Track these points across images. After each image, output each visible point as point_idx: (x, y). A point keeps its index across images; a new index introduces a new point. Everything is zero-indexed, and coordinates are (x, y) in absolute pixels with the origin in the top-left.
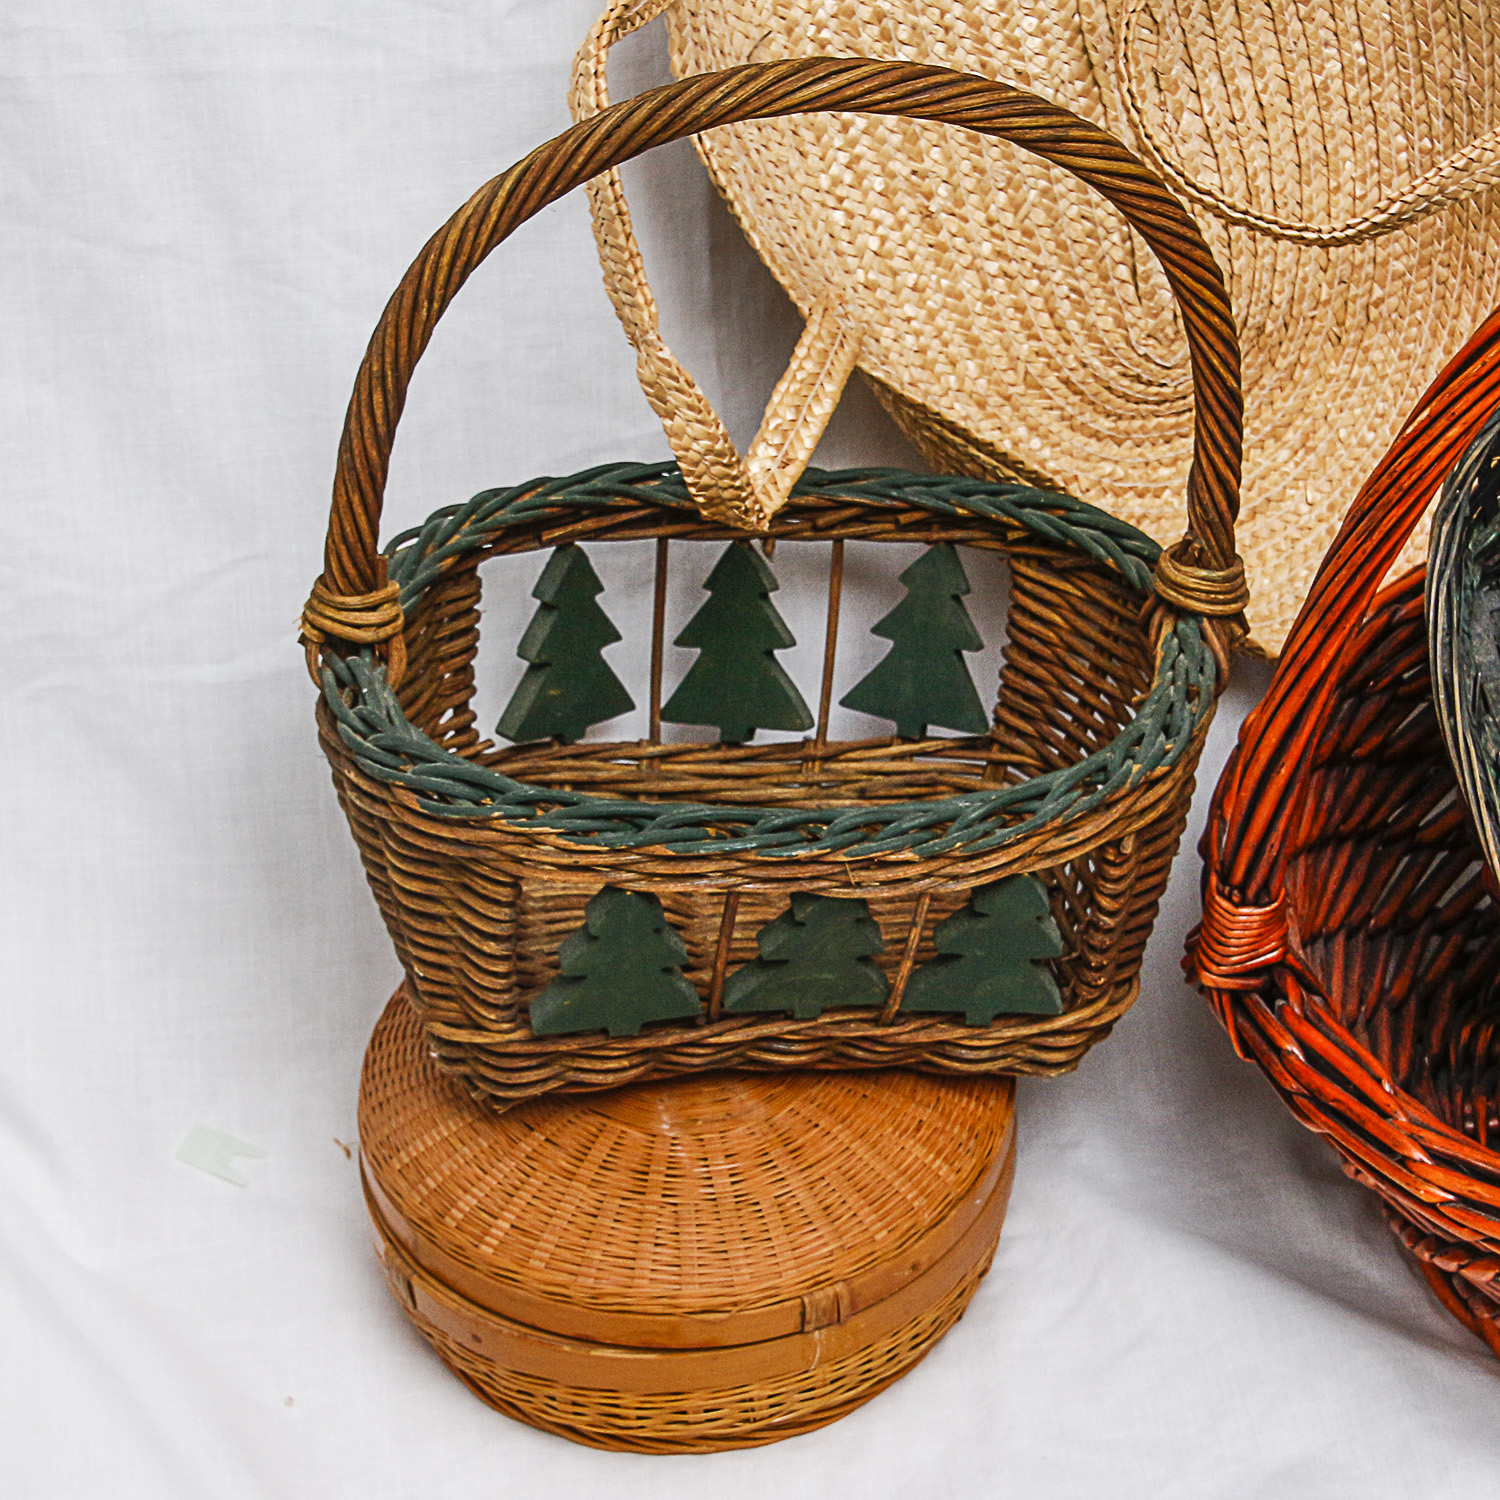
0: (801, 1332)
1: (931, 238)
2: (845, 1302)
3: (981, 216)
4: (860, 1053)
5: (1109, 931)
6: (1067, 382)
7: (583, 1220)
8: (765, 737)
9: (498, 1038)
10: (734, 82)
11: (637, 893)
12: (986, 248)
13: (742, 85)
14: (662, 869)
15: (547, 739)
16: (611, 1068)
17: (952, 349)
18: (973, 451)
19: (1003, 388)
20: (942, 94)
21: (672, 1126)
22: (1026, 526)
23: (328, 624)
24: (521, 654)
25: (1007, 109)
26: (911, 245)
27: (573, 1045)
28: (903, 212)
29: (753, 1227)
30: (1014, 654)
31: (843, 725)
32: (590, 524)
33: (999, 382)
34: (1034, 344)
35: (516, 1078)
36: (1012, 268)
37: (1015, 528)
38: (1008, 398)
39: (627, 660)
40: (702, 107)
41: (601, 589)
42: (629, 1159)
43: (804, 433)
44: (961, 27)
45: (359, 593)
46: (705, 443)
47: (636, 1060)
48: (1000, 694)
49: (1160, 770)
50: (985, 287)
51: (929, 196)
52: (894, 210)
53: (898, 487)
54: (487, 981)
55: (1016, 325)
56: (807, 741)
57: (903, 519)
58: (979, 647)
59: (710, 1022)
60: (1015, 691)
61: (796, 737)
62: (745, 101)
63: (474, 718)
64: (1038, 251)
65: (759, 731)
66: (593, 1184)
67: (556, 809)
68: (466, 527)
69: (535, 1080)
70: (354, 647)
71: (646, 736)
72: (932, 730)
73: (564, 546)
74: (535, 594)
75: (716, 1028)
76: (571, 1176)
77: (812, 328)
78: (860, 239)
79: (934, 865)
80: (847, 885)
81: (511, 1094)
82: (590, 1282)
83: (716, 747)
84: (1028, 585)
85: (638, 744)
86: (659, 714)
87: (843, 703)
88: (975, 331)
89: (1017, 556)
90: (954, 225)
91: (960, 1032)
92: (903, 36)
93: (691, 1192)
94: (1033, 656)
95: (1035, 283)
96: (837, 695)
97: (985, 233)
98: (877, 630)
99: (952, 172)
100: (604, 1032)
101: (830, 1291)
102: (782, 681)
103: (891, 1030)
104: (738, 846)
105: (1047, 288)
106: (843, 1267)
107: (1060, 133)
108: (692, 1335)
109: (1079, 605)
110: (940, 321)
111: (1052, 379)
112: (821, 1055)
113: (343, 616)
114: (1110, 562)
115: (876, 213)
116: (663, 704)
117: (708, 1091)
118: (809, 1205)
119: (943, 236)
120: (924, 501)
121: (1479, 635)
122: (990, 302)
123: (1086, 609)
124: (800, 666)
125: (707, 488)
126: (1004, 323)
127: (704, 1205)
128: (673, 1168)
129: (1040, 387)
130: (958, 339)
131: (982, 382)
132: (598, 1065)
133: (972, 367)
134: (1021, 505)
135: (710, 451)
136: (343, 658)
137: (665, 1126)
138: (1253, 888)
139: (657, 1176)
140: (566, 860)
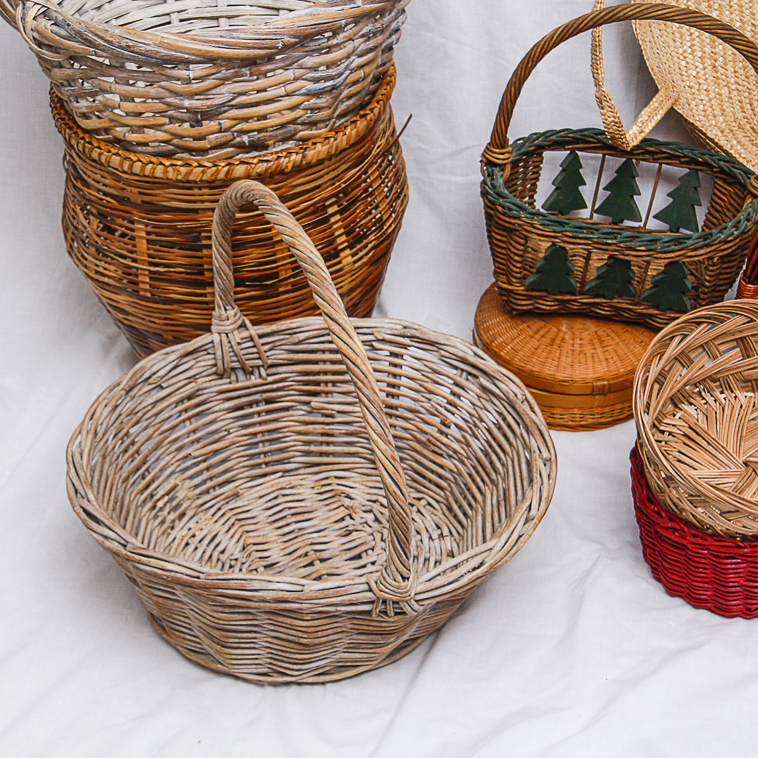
0: (592, 394)
1: (714, 75)
2: (606, 388)
3: (732, 70)
4: (626, 315)
5: (707, 287)
6: (752, 128)
7: (532, 350)
8: (627, 223)
9: (515, 288)
10: (633, 8)
11: (561, 247)
12: (733, 80)
13: (635, 9)
14: (568, 240)
15: (556, 212)
16: (548, 305)
17: (715, 112)
18: (708, 141)
19: (730, 127)
20: (696, 20)
21: (566, 328)
22: (720, 167)
23: (488, 156)
24: (553, 184)
25: (717, 27)
26: (707, 76)
27: (537, 294)
28: (706, 65)
29: (583, 360)
30: (711, 210)
31: (653, 224)
32: (581, 146)
33: (729, 125)
34: (744, 114)
35: (519, 302)
36: (740, 88)
37: (716, 167)
38: (732, 131)
39: (587, 192)
40: (621, 14)
41: (581, 167)
42: (552, 335)
43: (649, 124)
44: (736, 7)
45: (499, 148)
46: (612, 119)
47: (556, 303)
48: (704, 222)
49: (730, 238)
50: (730, 93)
51: (716, 61)
52: (703, 63)
53: (681, 149)
54: (515, 269)
55: (738, 107)
56: (640, 227)
57: (682, 160)
58: (700, 205)
59: (580, 295)
60: (709, 221)
61: (636, 224)
62: (635, 14)
63: (535, 201)
64: (749, 84)
65: (625, 221)
66: (538, 340)
67: (541, 217)
68: (540, 139)
69: (525, 304)
70: (496, 165)
71: (589, 217)
72: (681, 230)
73: (573, 151)
74: (561, 166)
75: (581, 297)
76: (532, 337)
77: (660, 93)
78: (690, 72)
79: (651, 253)
80: (623, 255)
81: (518, 308)
82: (531, 367)
83: (610, 224)
84: (718, 187)
85: (586, 219)
86: (594, 211)
87: (654, 217)
88: (724, 107)
89: (717, 177)
90: (723, 71)
91: (657, 312)
92: (715, 7)
93: (567, 347)
94: (717, 211)
95: (747, 94)
96: (652, 213)
97: (733, 75)
98: (668, 195)
99: (724, 54)
100: (547, 291)
101: (602, 383)
102: (634, 206)
103: (635, 307)
104: (591, 236)
105: (751, 96)
106: (609, 375)
107: (732, 37)
108: (558, 389)
109: (732, 195)
110: (713, 102)
111: (748, 127)
112: (613, 313)
113: (493, 155)
114: (742, 181)
115: (697, 64)
116: (596, 208)
117: (580, 321)
118: (602, 357)
119: (719, 74)
120: (690, 155)
122: (731, 98)
123: (734, 196)
124: (642, 202)
125: (611, 133)
126: (735, 106)
127: (570, 352)
128: (563, 340)
129: (743, 129)
130: (718, 109)
131: (724, 124)
132: (544, 302)
133: (721, 119)
134: (719, 160)
135: (613, 121)
136: (491, 167)
137: (564, 328)
138: (752, 279)
139: (558, 342)
140: (540, 232)
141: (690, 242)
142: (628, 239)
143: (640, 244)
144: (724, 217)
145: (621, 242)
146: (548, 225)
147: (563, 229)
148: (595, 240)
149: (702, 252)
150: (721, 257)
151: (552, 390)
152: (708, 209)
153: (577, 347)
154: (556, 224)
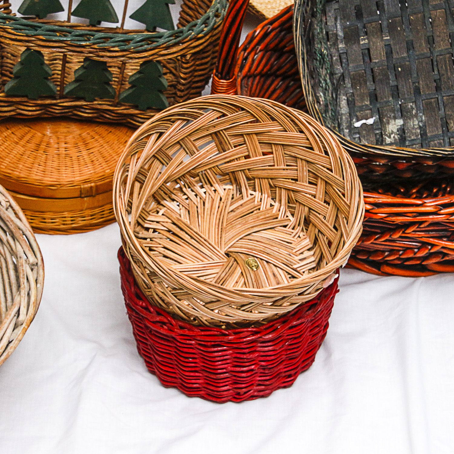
0: (80, 197)
2: (94, 189)
4: (108, 116)
5: (183, 85)
7: (18, 156)
8: (105, 25)
11: (35, 51)
14: (42, 43)
15: (34, 16)
16: (30, 110)
21: (51, 133)
27: (18, 99)
29: (69, 163)
30: (184, 7)
42: (36, 140)
47: (38, 108)
48: (179, 20)
49: (200, 35)
56: (117, 28)
58: (174, 3)
59: (60, 98)
60: (184, 19)
61: (114, 25)
65: (102, 22)
66: (23, 146)
67: (12, 22)
69: (7, 111)
71: (66, 20)
72: (158, 29)
75: (62, 100)
76: (17, 143)
79: (125, 53)
80: (98, 56)
82: (18, 173)
83: (88, 26)
85: (63, 22)
86: (70, 14)
87: (131, 17)
91: (137, 112)
93: (52, 151)
94: (190, 8)
96: (129, 13)
100: (26, 96)
101: (89, 185)
102: (109, 6)
103: (116, 108)
104: (65, 39)
106: (95, 177)
108: (47, 193)
112: (95, 115)
116: (72, 10)
117: (64, 124)
118: (87, 160)
121: (330, 16)
127: (56, 156)
128: (48, 144)
132: (26, 108)
137: (48, 133)
138: (224, 74)
139: (43, 146)
140: (13, 37)
141: (162, 41)
142: (102, 40)
143: (113, 44)
144: (196, 13)
145: (94, 44)
146: (21, 29)
147: (36, 33)
148: (69, 43)
149: (174, 49)
150: (193, 54)
151: (41, 196)
152: (181, 7)
153: (62, 150)
154: (29, 28)
